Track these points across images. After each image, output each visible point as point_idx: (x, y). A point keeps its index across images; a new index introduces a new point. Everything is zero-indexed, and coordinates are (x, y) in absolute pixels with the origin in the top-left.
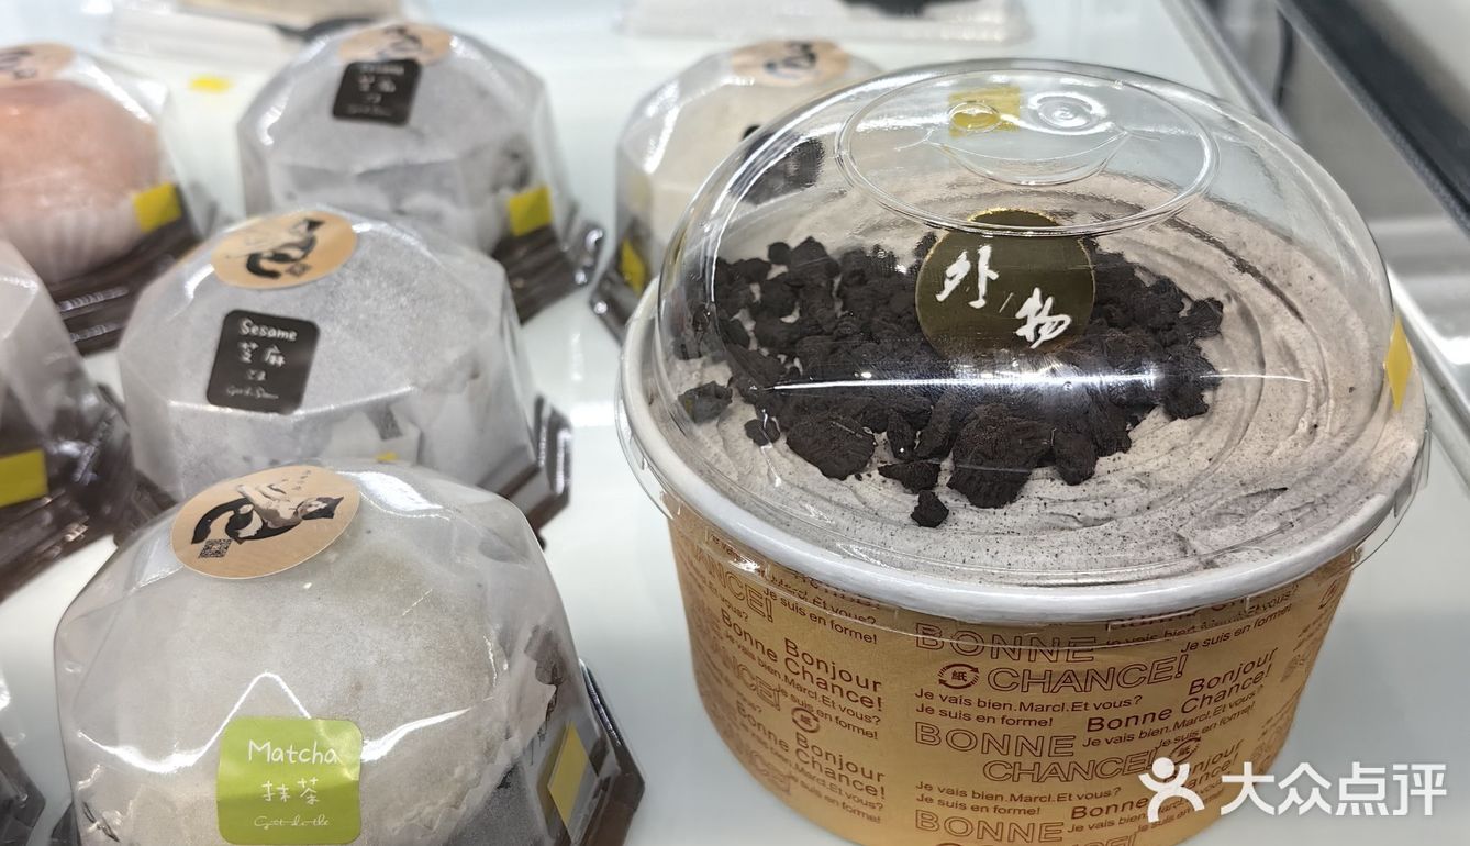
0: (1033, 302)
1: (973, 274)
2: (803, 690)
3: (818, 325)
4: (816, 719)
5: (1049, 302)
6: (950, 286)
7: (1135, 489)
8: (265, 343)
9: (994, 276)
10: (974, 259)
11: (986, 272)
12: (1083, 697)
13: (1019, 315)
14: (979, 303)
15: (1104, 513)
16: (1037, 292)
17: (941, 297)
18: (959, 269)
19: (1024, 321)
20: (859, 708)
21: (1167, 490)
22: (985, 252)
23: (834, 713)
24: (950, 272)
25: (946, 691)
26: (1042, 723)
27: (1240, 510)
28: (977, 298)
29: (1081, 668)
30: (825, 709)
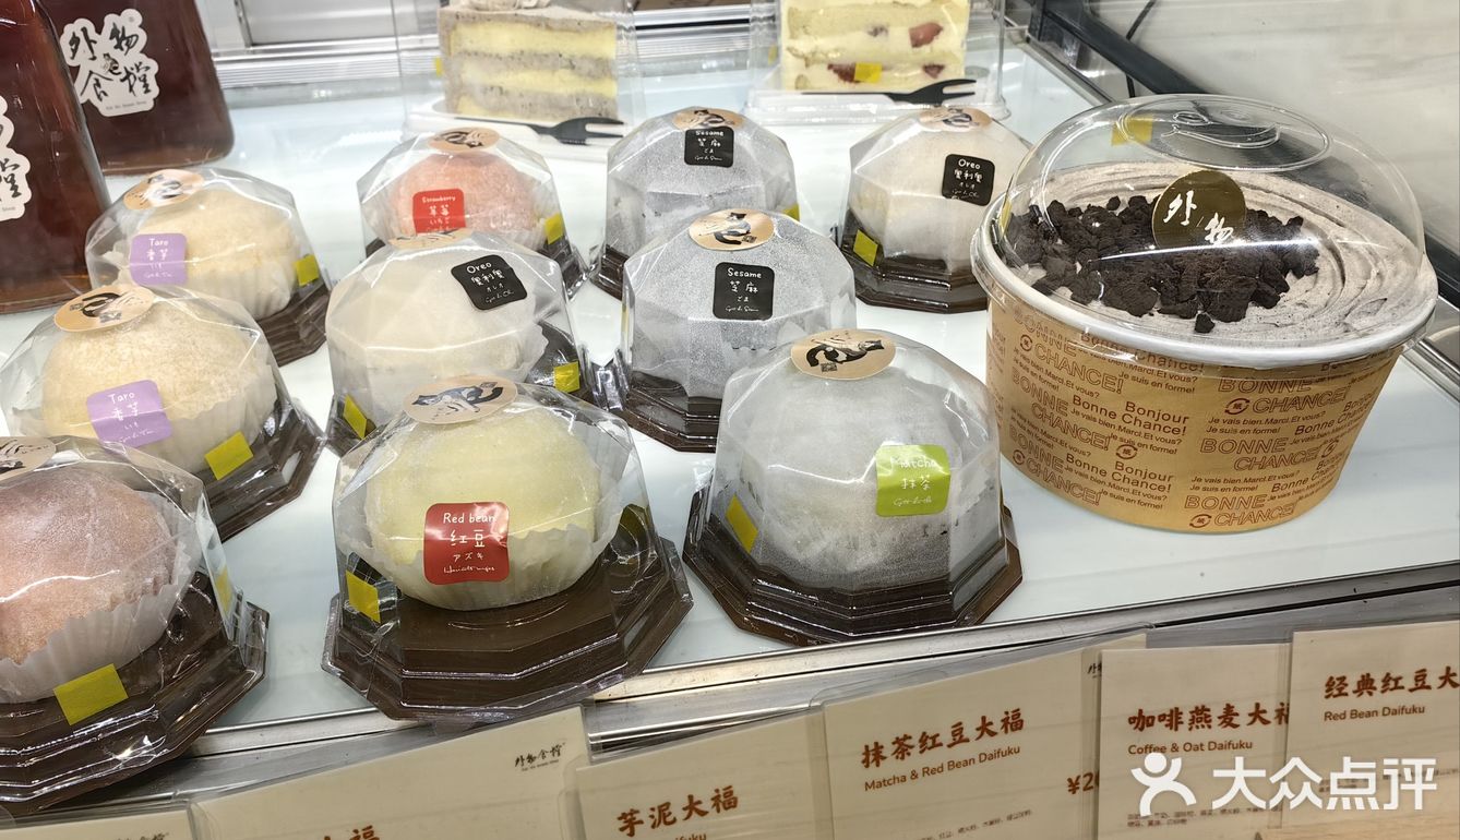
0: (1215, 220)
1: (1184, 206)
2: (1130, 432)
3: (1089, 243)
4: (1136, 449)
5: (1223, 220)
6: (1171, 214)
7: (1301, 308)
8: (745, 281)
9: (1194, 207)
10: (1184, 198)
11: (1190, 205)
12: (1299, 413)
13: (1206, 229)
14: (1186, 223)
15: (1290, 321)
16: (1216, 215)
17: (1166, 221)
18: (1176, 204)
19: (1209, 232)
20: (1170, 436)
21: (1316, 308)
22: (1190, 194)
23: (1149, 442)
24: (1171, 206)
25: (1228, 417)
26: (1274, 431)
27: (1369, 310)
28: (1184, 220)
29: (1302, 395)
30: (1143, 441)
